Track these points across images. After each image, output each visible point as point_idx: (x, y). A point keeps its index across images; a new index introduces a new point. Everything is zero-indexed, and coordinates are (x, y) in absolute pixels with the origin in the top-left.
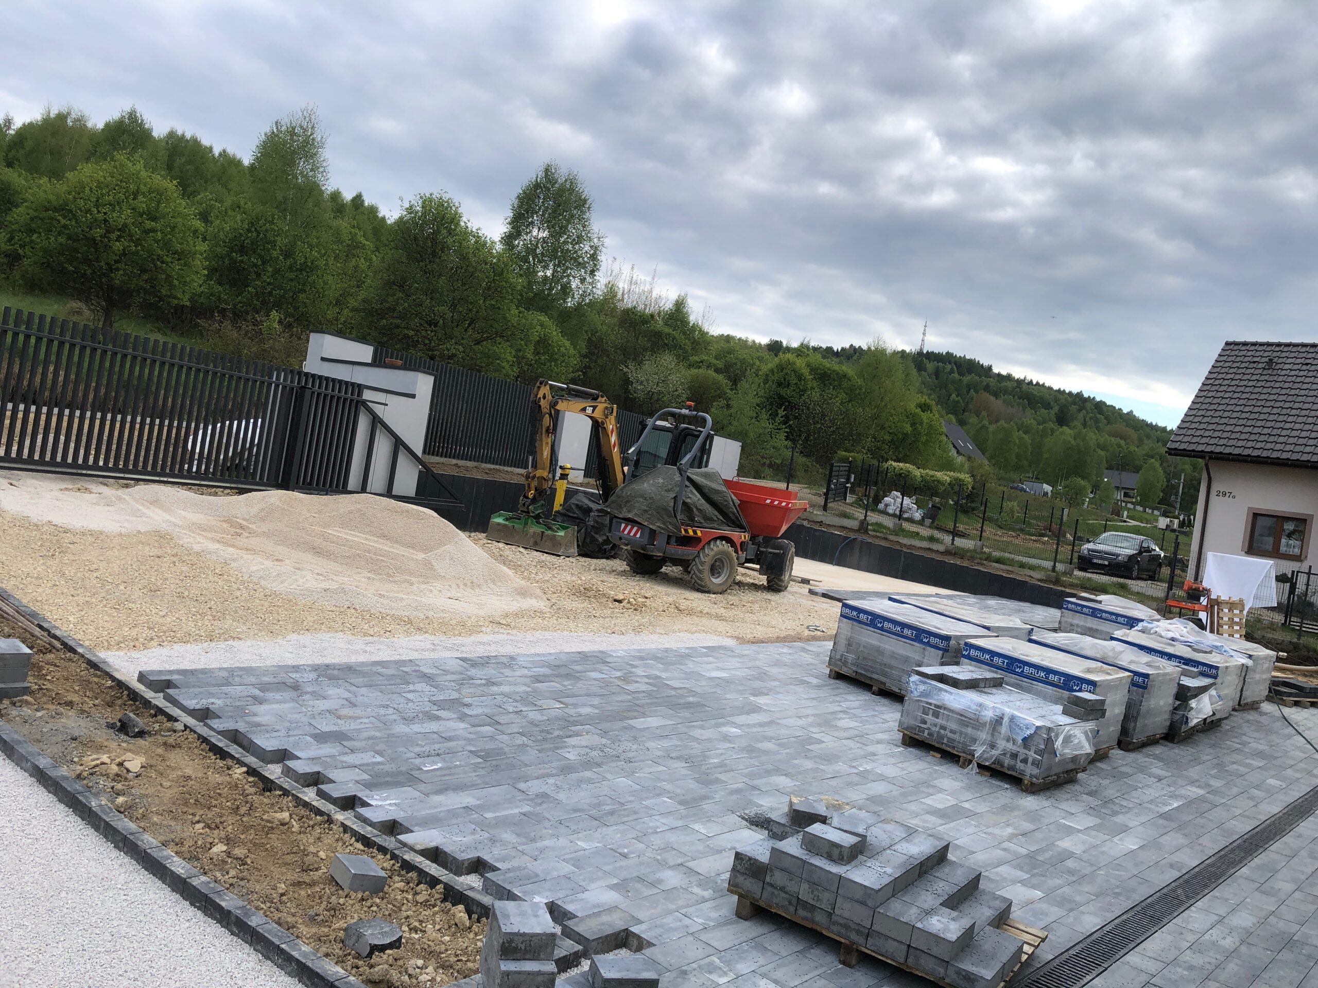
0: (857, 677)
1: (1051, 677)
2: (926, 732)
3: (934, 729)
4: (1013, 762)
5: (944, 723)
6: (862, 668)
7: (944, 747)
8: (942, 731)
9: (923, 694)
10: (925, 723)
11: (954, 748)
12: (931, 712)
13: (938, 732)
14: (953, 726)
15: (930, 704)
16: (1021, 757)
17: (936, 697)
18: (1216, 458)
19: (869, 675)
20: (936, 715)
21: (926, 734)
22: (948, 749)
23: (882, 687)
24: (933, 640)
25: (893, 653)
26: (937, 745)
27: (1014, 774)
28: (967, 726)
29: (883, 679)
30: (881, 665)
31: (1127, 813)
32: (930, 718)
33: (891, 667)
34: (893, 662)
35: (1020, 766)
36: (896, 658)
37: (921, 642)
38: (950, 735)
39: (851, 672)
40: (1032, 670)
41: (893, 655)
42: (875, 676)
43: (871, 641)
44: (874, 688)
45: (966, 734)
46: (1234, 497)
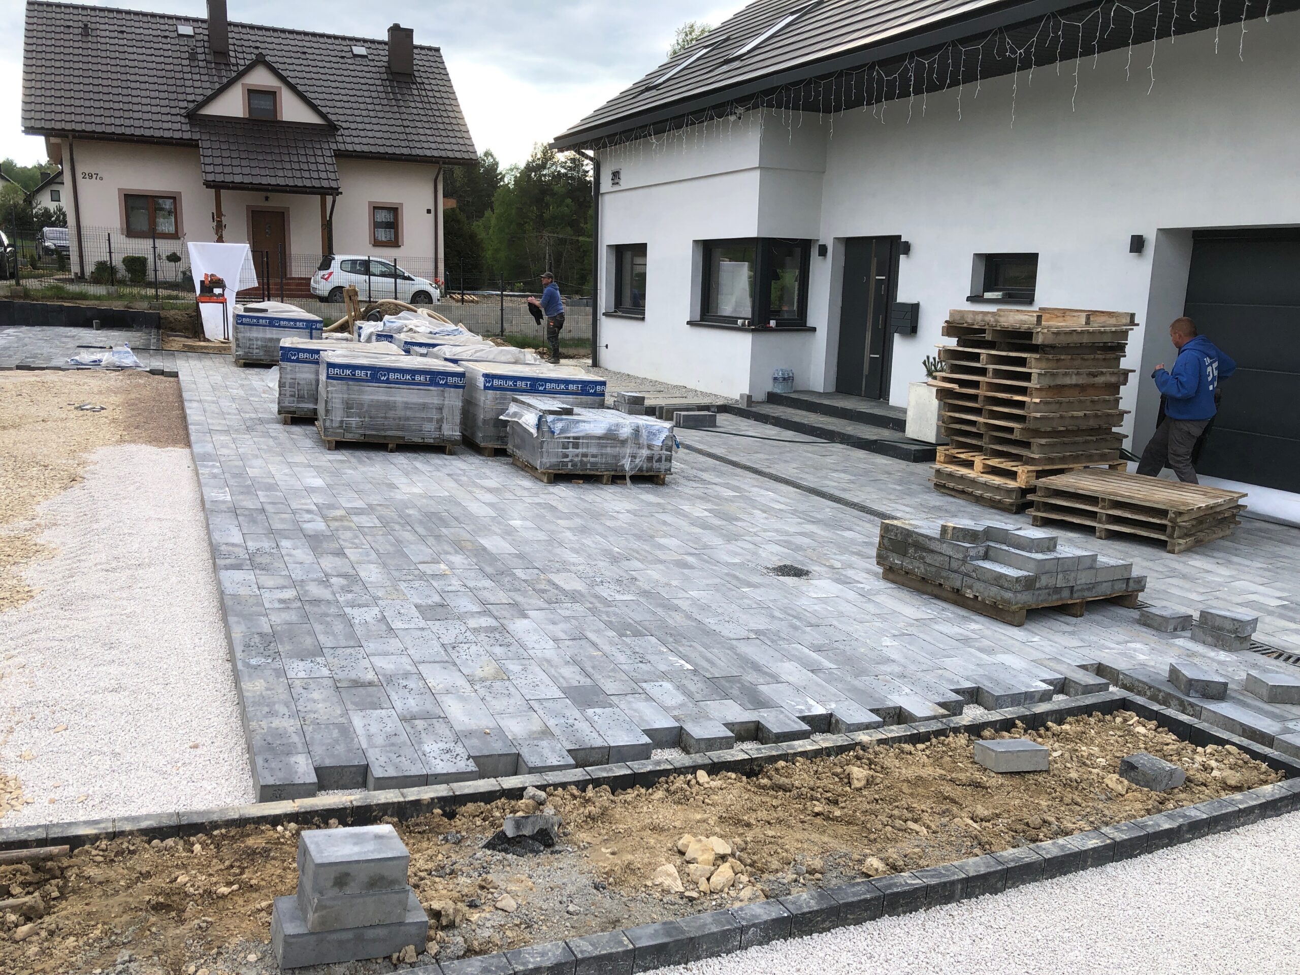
0: (366, 440)
1: (571, 387)
2: (570, 464)
3: (576, 459)
4: (650, 465)
5: (585, 450)
6: (369, 429)
7: (588, 472)
8: (584, 459)
9: (562, 431)
10: (567, 456)
11: (597, 470)
12: (571, 445)
13: (581, 461)
14: (593, 450)
15: (569, 438)
16: (656, 458)
17: (575, 430)
18: (81, 138)
19: (383, 433)
20: (576, 446)
21: (570, 467)
22: (592, 473)
23: (401, 442)
24: (451, 380)
25: (406, 403)
26: (581, 473)
27: (652, 473)
28: (606, 447)
29: (400, 433)
30: (394, 419)
32: (571, 450)
33: (407, 419)
34: (409, 413)
35: (656, 465)
36: (411, 408)
37: (437, 385)
38: (592, 460)
39: (357, 436)
40: (554, 385)
41: (407, 406)
42: (389, 433)
43: (375, 397)
44: (390, 446)
45: (607, 454)
46: (101, 179)
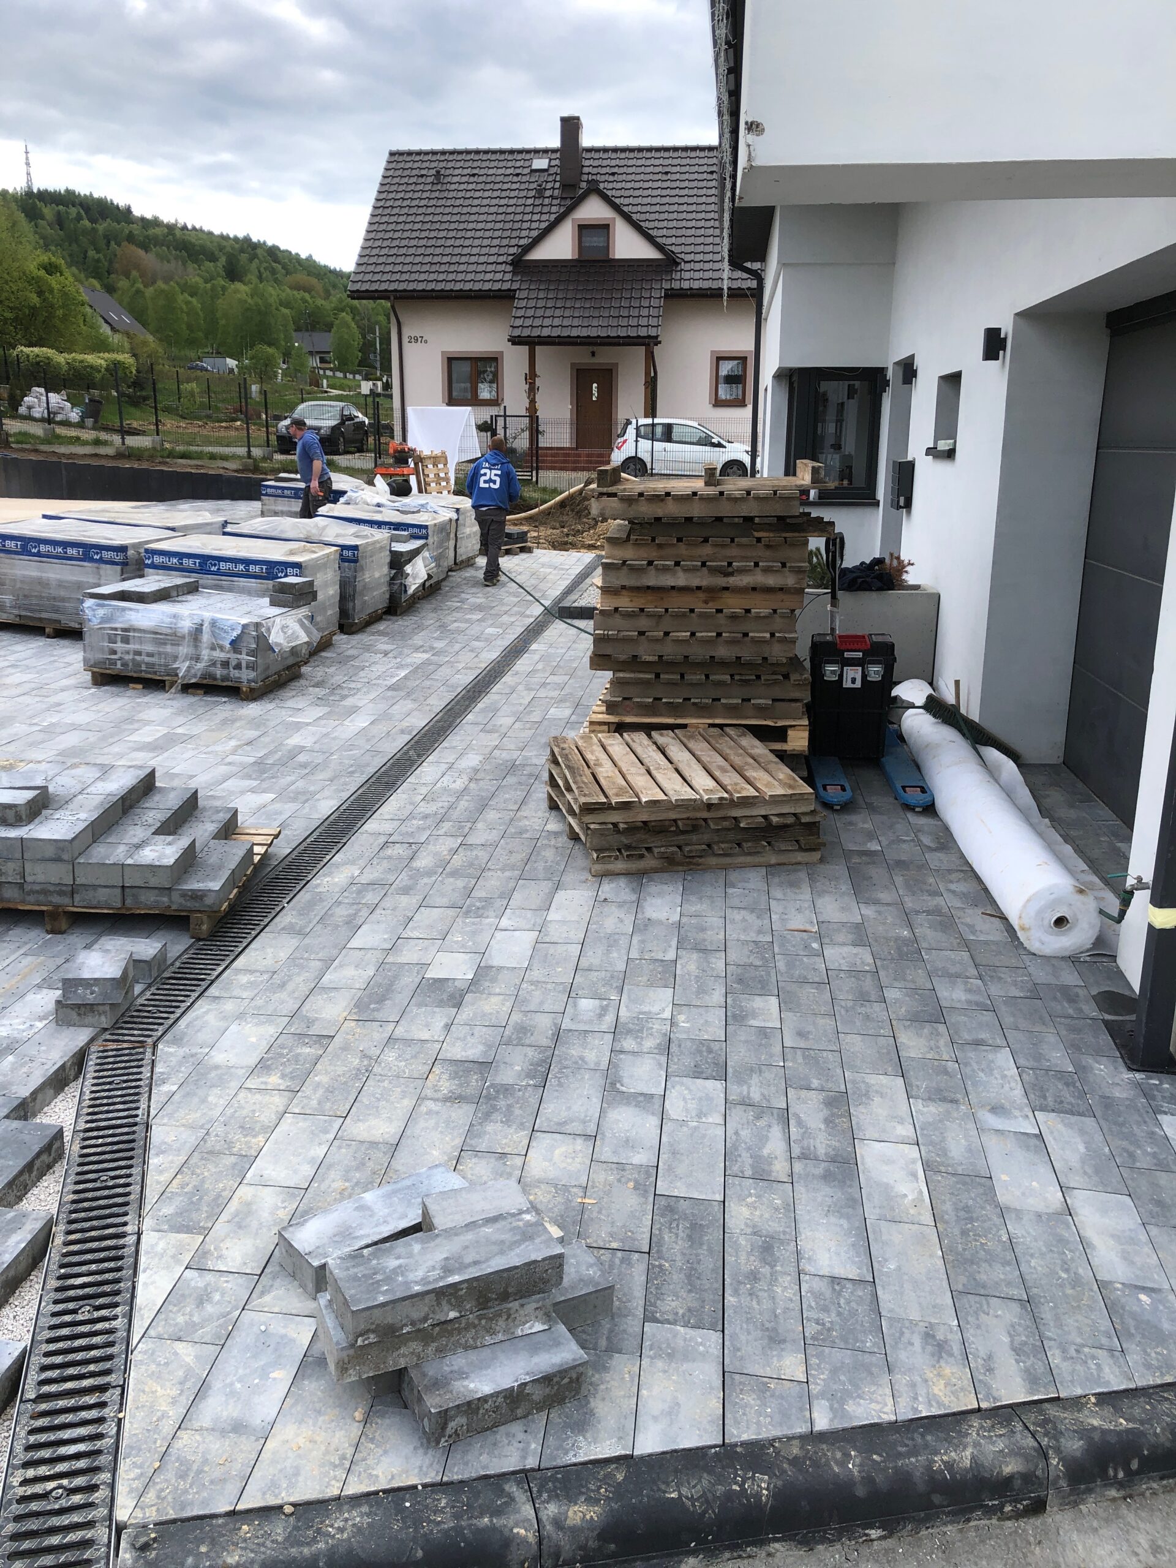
0: (22, 622)
1: (252, 568)
2: (119, 663)
3: (127, 657)
4: (225, 672)
5: (137, 647)
6: (26, 609)
7: (143, 675)
8: (138, 658)
9: (104, 620)
10: (114, 652)
11: (155, 673)
12: (119, 639)
13: (133, 659)
14: (149, 648)
15: (116, 629)
16: (233, 663)
17: (120, 619)
18: (401, 298)
19: (37, 615)
20: (126, 640)
21: (119, 666)
22: (149, 676)
23: (58, 626)
24: (106, 555)
25: (60, 581)
26: (135, 675)
27: (229, 684)
28: (165, 644)
29: (54, 616)
30: (48, 599)
31: (355, 694)
32: (119, 646)
33: (63, 600)
34: (63, 593)
35: (234, 673)
36: (65, 587)
37: (92, 560)
38: (147, 659)
39: (12, 617)
40: (229, 565)
41: (61, 584)
42: (44, 615)
43: (26, 573)
44: (47, 630)
45: (166, 654)
46: (426, 342)
